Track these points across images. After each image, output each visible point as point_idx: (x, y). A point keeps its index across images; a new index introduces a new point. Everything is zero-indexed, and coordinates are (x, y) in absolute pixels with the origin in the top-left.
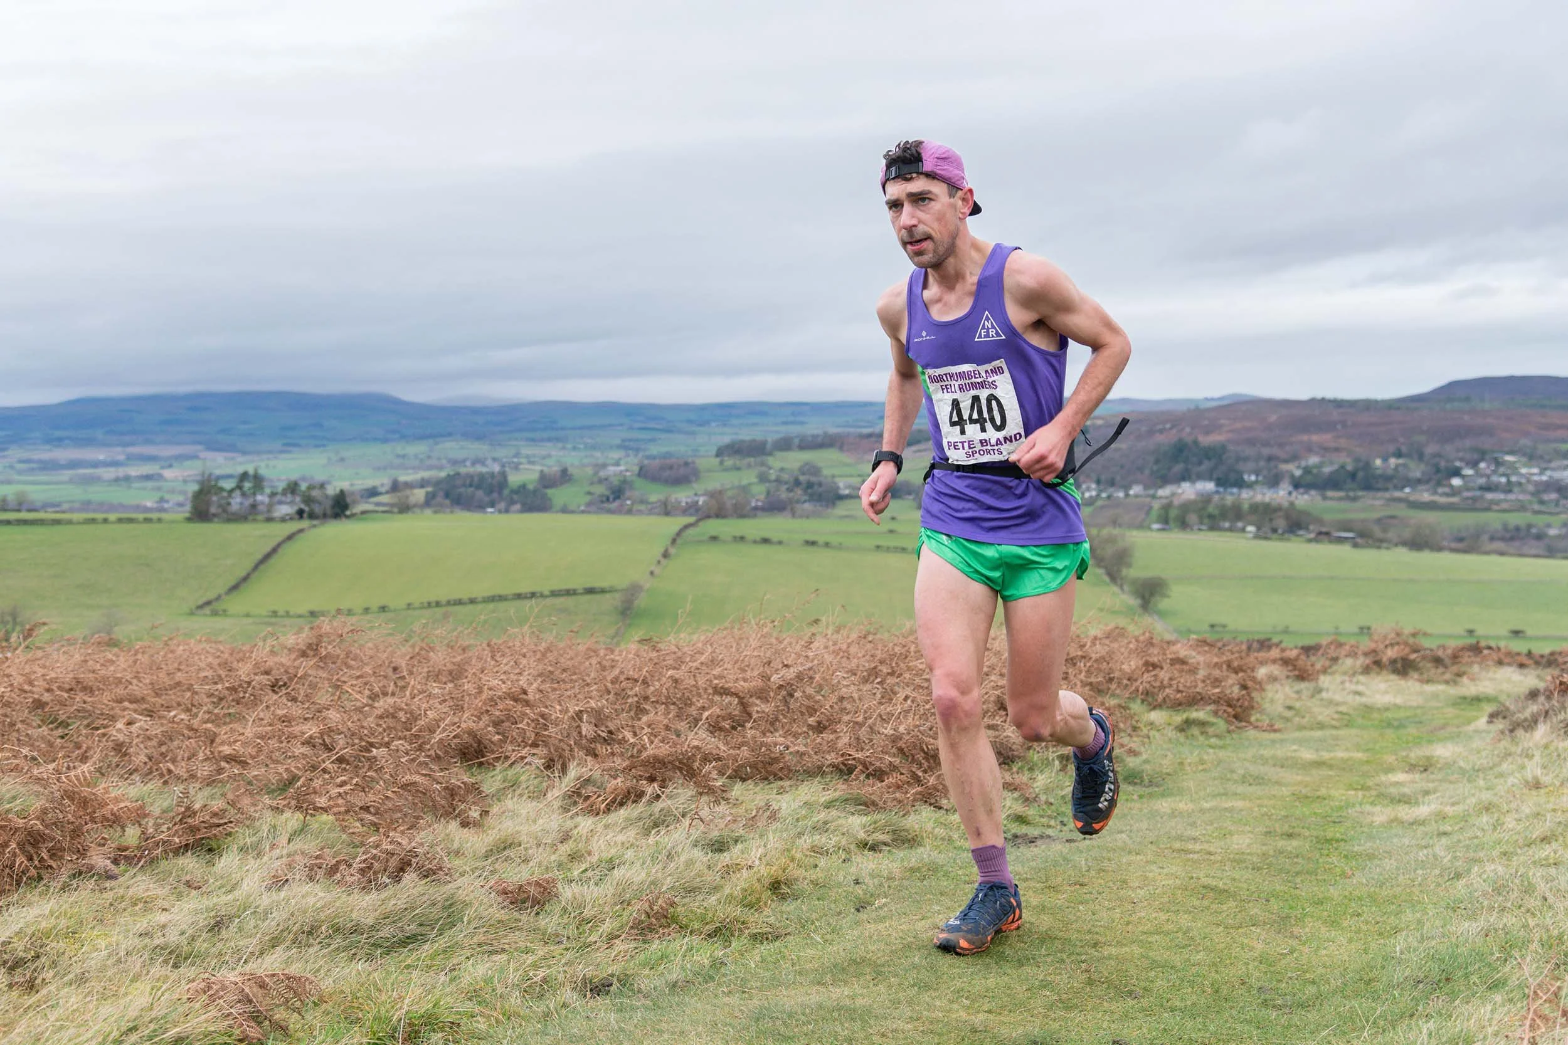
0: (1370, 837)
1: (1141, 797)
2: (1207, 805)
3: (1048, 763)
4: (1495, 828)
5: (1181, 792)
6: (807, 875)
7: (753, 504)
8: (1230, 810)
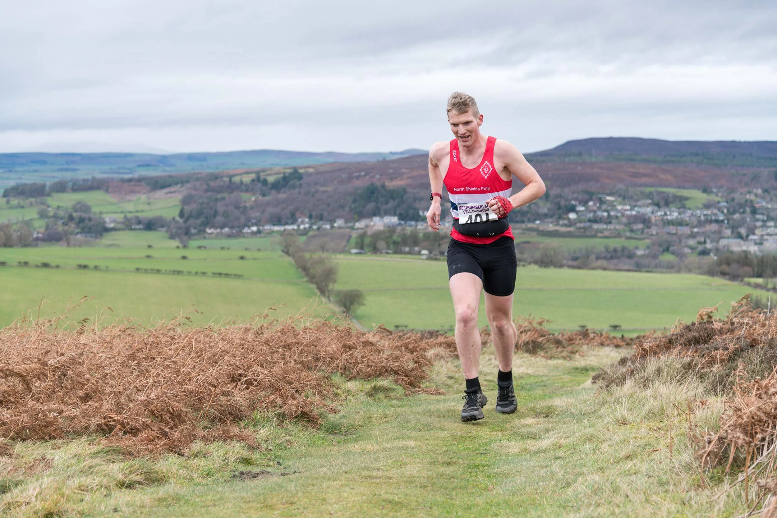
0: (507, 462)
1: (339, 443)
2: (388, 446)
3: (268, 420)
4: (595, 452)
5: (369, 437)
6: (75, 507)
7: (35, 236)
8: (405, 448)
